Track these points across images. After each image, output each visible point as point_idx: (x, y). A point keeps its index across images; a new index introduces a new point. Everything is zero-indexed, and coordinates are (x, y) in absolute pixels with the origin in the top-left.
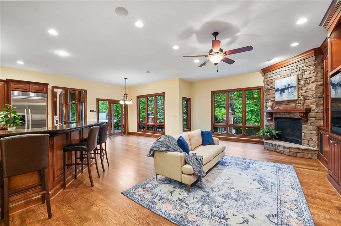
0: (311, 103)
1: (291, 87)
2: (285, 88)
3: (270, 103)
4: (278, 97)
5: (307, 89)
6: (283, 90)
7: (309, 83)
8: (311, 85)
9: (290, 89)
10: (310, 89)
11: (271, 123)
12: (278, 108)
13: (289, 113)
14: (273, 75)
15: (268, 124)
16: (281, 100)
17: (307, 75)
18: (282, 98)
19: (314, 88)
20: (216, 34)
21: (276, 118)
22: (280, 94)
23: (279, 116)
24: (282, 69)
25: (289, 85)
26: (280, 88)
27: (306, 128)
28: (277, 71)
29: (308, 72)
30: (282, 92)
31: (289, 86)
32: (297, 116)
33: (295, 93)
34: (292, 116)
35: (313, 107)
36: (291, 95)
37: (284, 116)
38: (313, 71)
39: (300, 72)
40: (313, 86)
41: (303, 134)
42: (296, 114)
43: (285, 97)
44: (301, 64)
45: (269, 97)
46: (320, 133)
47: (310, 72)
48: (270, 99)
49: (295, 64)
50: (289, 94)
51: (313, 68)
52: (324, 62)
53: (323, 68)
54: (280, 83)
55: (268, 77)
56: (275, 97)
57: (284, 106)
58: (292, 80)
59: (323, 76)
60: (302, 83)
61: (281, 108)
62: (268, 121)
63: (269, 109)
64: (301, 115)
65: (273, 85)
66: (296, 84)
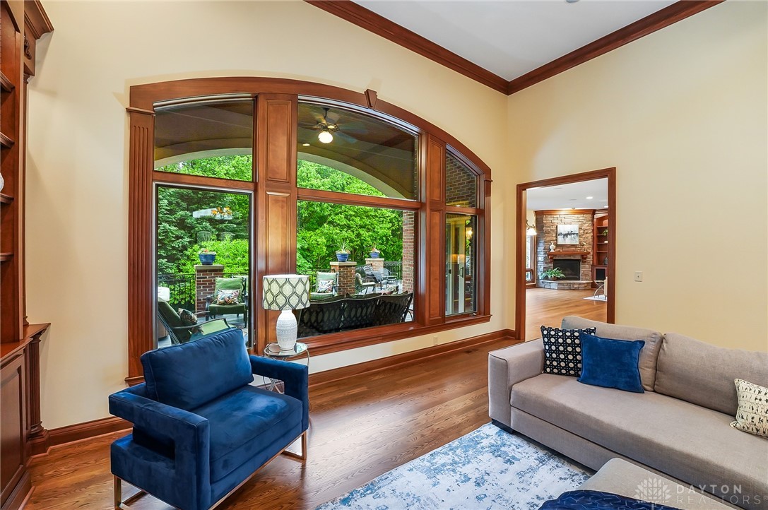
0: (588, 248)
1: (574, 234)
2: (568, 234)
3: (552, 245)
4: (561, 241)
5: (585, 237)
6: (566, 235)
7: (587, 233)
8: (588, 235)
10: (587, 237)
11: (550, 265)
12: (559, 251)
13: (570, 256)
14: (553, 219)
15: (546, 266)
16: (563, 243)
17: (585, 226)
18: (565, 242)
19: (590, 237)
21: (555, 260)
22: (563, 238)
23: (557, 258)
25: (572, 231)
26: (564, 233)
27: (584, 267)
28: (557, 216)
30: (566, 237)
31: (572, 233)
32: (578, 257)
33: (577, 239)
34: (572, 258)
35: (589, 251)
36: (573, 240)
37: (564, 258)
38: (590, 225)
39: (580, 223)
41: (581, 272)
42: (576, 256)
43: (568, 241)
44: (581, 217)
45: (548, 239)
46: (597, 270)
47: (587, 225)
48: (549, 241)
49: (576, 216)
50: (571, 239)
51: (590, 222)
52: (595, 220)
53: (593, 225)
54: (563, 229)
55: (547, 219)
56: (557, 240)
57: (565, 249)
58: (574, 228)
59: (593, 230)
60: (582, 231)
61: (561, 251)
62: (546, 263)
63: (552, 251)
64: (584, 257)
65: (554, 228)
66: (577, 232)
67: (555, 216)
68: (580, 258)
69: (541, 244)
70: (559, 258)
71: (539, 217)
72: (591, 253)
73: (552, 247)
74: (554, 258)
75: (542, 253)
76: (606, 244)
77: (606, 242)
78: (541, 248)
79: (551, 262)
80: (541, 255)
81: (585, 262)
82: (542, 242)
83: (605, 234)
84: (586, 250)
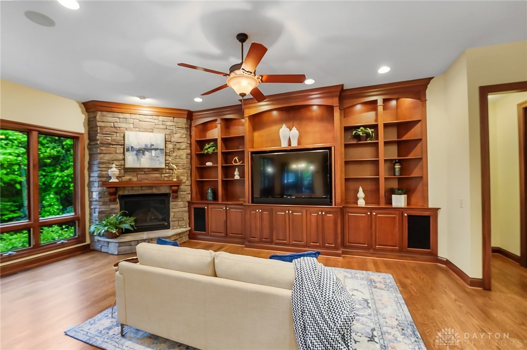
0: (182, 174)
1: (156, 149)
2: (145, 149)
3: (114, 169)
4: (131, 161)
5: (176, 156)
6: (141, 151)
7: (179, 149)
8: (181, 152)
9: (153, 152)
10: (180, 156)
11: (112, 206)
12: (130, 179)
13: (151, 187)
14: (117, 120)
15: (104, 208)
16: (138, 166)
17: (176, 138)
18: (140, 163)
19: (184, 156)
21: (122, 197)
22: (135, 157)
23: (126, 193)
24: (138, 117)
25: (153, 145)
26: (137, 147)
27: (176, 205)
28: (127, 116)
29: (178, 135)
30: (141, 154)
31: (153, 147)
32: (164, 190)
33: (162, 159)
34: (155, 191)
35: (184, 178)
36: (155, 160)
37: (140, 192)
38: (184, 136)
39: (168, 132)
40: (183, 154)
41: (172, 214)
42: (162, 188)
43: (145, 162)
44: (169, 121)
45: (107, 157)
46: (195, 208)
47: (180, 136)
48: (111, 162)
49: (161, 118)
50: (152, 158)
51: (184, 131)
52: (193, 129)
53: (191, 136)
54: (135, 138)
55: (106, 120)
56: (124, 159)
57: (142, 176)
58: (157, 138)
59: (191, 144)
60: (170, 146)
61: (135, 179)
62: (105, 203)
63: (114, 180)
64: (175, 189)
65: (118, 137)
66: (162, 146)
67: (121, 116)
68: (167, 192)
69: (95, 168)
70: (131, 193)
71: (92, 115)
72: (188, 183)
73: (114, 171)
74: (121, 193)
75: (96, 184)
76: (209, 167)
77: (209, 164)
78: (95, 174)
79: (115, 200)
80: (93, 189)
81: (177, 197)
82: (96, 162)
83: (210, 150)
84: (178, 177)
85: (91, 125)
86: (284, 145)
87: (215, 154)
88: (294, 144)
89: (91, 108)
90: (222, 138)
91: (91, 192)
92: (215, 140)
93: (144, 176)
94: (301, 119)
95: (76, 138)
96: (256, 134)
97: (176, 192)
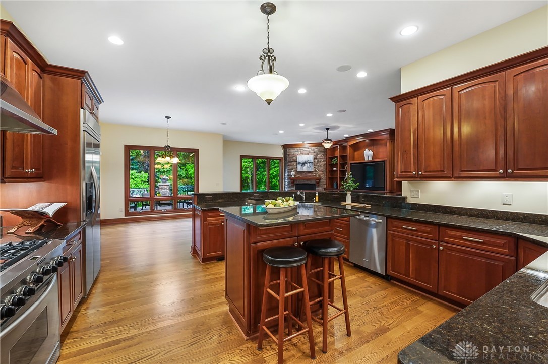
0: (321, 174)
1: (310, 163)
2: (305, 163)
4: (300, 168)
5: (319, 165)
6: (303, 164)
8: (321, 163)
12: (299, 177)
13: (307, 180)
14: (295, 151)
16: (302, 171)
17: (319, 156)
18: (303, 169)
20: (327, 129)
21: (296, 184)
23: (298, 183)
24: (302, 148)
25: (308, 161)
26: (302, 162)
27: (318, 189)
28: (298, 149)
33: (312, 167)
34: (309, 182)
35: (322, 176)
37: (303, 183)
38: (323, 155)
39: (315, 154)
40: (322, 164)
42: (312, 181)
43: (305, 169)
44: (315, 149)
45: (291, 167)
47: (321, 156)
48: (292, 169)
49: (312, 148)
50: (308, 167)
51: (322, 153)
52: (327, 151)
53: (326, 155)
54: (301, 158)
55: (292, 151)
56: (297, 168)
57: (304, 175)
58: (310, 158)
59: (326, 159)
60: (316, 161)
61: (301, 177)
62: (290, 187)
63: (293, 177)
64: (318, 182)
65: (295, 158)
66: (312, 161)
67: (296, 149)
68: (314, 183)
69: (287, 172)
70: (300, 183)
71: (286, 150)
72: (324, 179)
73: (293, 173)
74: (295, 183)
75: (287, 179)
76: (335, 170)
77: (334, 169)
78: (287, 174)
79: (293, 186)
80: (286, 181)
81: (319, 186)
82: (287, 169)
83: (334, 162)
84: (319, 176)
85: (285, 153)
86: (366, 159)
87: (337, 164)
88: (370, 159)
89: (286, 147)
90: (340, 156)
91: (285, 182)
92: (337, 157)
93: (305, 175)
94: (377, 145)
95: (280, 159)
96: (356, 153)
97: (318, 183)
